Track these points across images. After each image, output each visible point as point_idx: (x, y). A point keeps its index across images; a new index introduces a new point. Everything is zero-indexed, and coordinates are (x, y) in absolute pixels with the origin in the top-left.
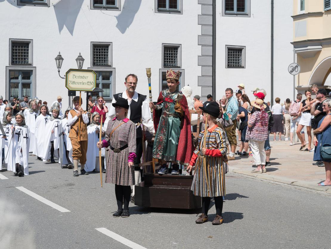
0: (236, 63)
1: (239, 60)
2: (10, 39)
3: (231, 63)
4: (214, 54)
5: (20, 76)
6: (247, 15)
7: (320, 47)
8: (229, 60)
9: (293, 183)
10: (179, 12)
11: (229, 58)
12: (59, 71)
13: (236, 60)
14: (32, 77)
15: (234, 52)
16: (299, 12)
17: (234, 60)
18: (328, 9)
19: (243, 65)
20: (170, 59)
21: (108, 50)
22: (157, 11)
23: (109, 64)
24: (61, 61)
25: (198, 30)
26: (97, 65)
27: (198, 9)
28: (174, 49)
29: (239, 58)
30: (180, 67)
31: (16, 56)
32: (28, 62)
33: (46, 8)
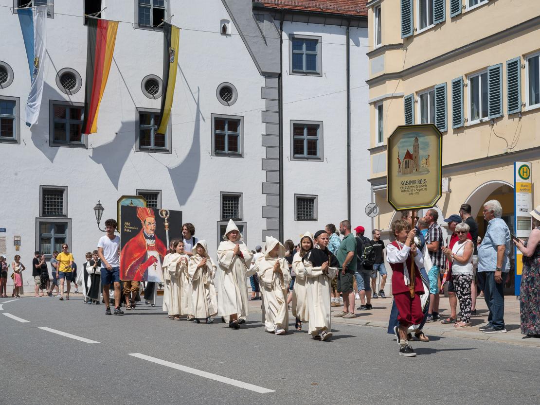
0: (307, 215)
1: (310, 212)
2: (40, 186)
3: (301, 215)
4: (281, 204)
5: (53, 230)
6: (320, 159)
8: (298, 211)
9: (368, 323)
10: (240, 156)
11: (298, 208)
12: (99, 223)
13: (307, 212)
14: (67, 231)
15: (304, 203)
16: (377, 145)
17: (304, 212)
19: (315, 217)
20: (229, 210)
21: (156, 199)
22: (214, 154)
24: (101, 211)
25: (262, 176)
27: (262, 152)
28: (235, 199)
29: (310, 209)
30: (241, 220)
31: (48, 206)
32: (62, 212)
33: (84, 150)
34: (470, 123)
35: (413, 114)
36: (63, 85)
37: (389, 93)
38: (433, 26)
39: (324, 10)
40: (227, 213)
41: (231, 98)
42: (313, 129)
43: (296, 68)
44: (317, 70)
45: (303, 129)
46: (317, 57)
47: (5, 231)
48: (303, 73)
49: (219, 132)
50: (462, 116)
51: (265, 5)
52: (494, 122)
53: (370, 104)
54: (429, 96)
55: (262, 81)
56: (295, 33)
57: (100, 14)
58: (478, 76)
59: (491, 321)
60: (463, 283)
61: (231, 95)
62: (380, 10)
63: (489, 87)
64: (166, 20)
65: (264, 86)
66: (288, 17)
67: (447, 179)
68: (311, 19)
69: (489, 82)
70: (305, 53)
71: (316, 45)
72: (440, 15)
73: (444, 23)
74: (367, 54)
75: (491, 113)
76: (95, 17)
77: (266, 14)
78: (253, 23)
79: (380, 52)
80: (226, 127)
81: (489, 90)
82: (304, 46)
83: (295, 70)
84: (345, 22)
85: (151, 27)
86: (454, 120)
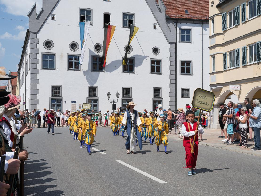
0: (186, 95)
1: (187, 94)
2: (88, 86)
4: (176, 92)
5: (93, 102)
6: (191, 74)
7: (222, 86)
9: (207, 144)
10: (161, 74)
11: (183, 93)
12: (109, 99)
13: (186, 94)
14: (98, 102)
15: (185, 91)
16: (213, 71)
17: (185, 94)
18: (225, 70)
19: (189, 96)
20: (157, 94)
21: (130, 90)
22: (151, 73)
23: (130, 96)
24: (110, 95)
25: (169, 81)
26: (125, 97)
27: (169, 72)
28: (159, 90)
29: (187, 93)
30: (161, 98)
31: (91, 93)
32: (96, 96)
33: (104, 73)
34: (249, 64)
35: (226, 60)
36: (96, 49)
37: (217, 52)
38: (234, 26)
39: (193, 18)
40: (156, 95)
41: (157, 52)
42: (189, 63)
43: (182, 40)
44: (190, 41)
45: (185, 63)
46: (190, 36)
47: (76, 102)
48: (185, 42)
49: (153, 65)
50: (246, 61)
51: (170, 17)
52: (259, 63)
53: (210, 56)
54: (233, 53)
55: (169, 46)
56: (182, 27)
57: (109, 23)
58: (253, 46)
59: (256, 146)
60: (244, 131)
61: (157, 51)
62: (214, 20)
63: (257, 50)
64: (133, 24)
65: (170, 47)
66: (179, 21)
67: (240, 85)
68: (188, 22)
69: (257, 48)
70: (185, 34)
71: (190, 31)
72: (237, 22)
73: (239, 25)
74: (209, 37)
75: (258, 60)
76: (107, 25)
77: (171, 20)
78: (166, 24)
79: (214, 36)
80: (156, 63)
81: (257, 51)
82: (185, 32)
83: (181, 41)
84: (201, 22)
85: (128, 27)
86: (243, 63)
